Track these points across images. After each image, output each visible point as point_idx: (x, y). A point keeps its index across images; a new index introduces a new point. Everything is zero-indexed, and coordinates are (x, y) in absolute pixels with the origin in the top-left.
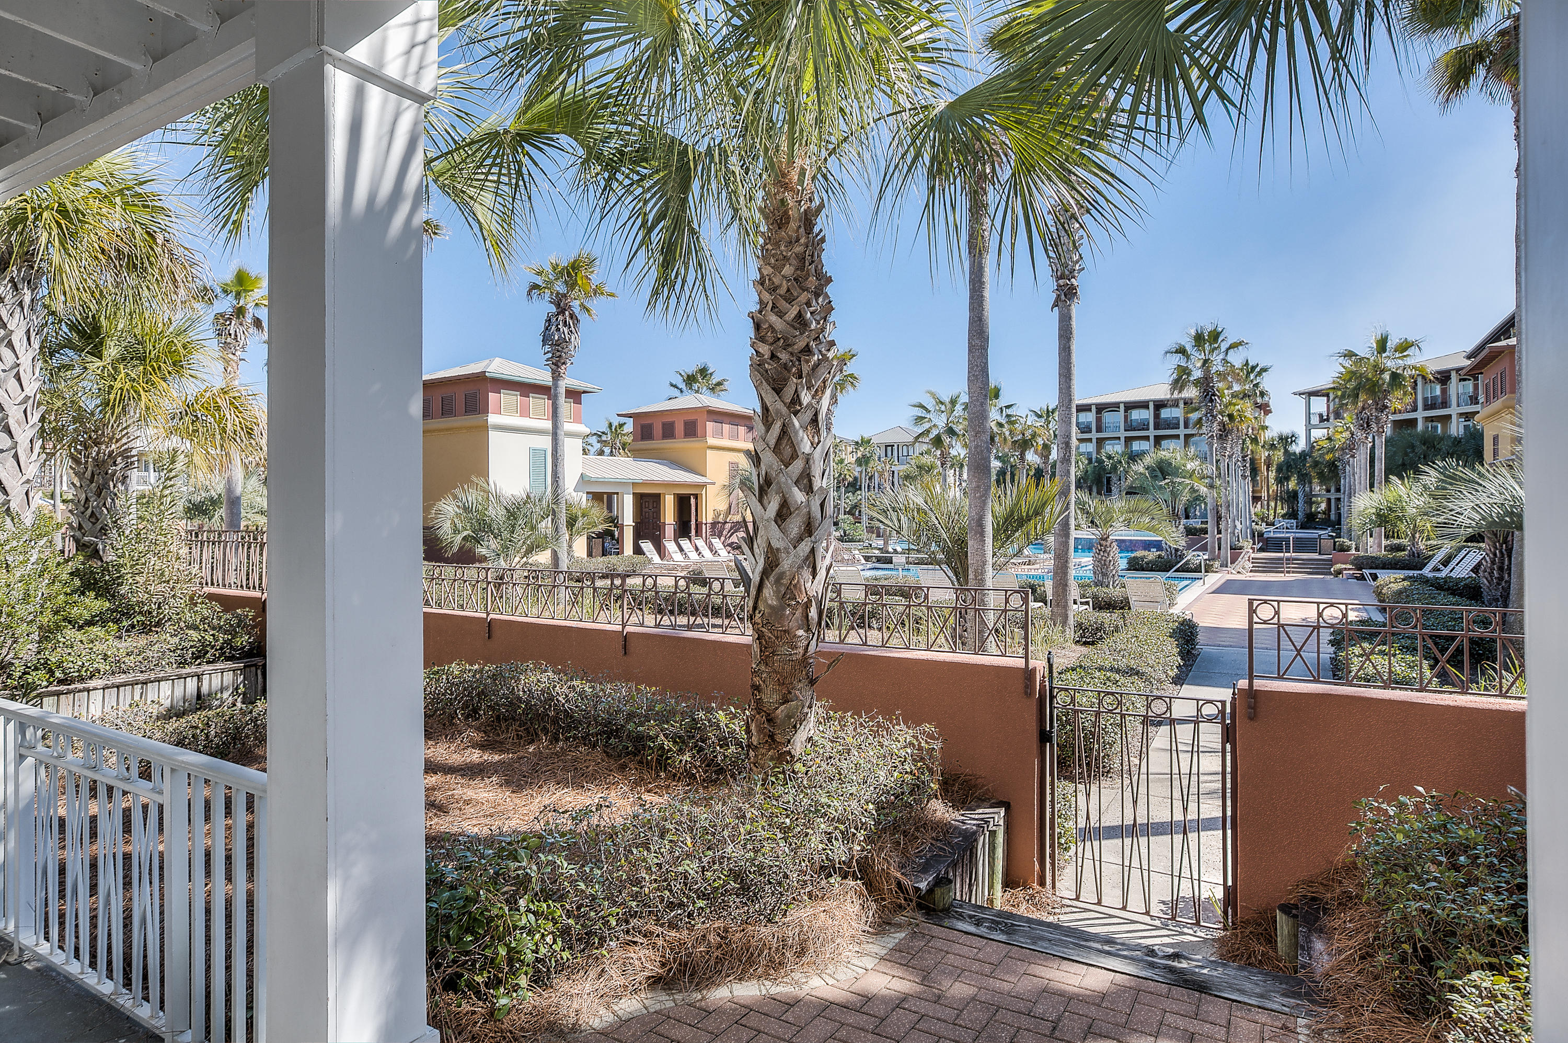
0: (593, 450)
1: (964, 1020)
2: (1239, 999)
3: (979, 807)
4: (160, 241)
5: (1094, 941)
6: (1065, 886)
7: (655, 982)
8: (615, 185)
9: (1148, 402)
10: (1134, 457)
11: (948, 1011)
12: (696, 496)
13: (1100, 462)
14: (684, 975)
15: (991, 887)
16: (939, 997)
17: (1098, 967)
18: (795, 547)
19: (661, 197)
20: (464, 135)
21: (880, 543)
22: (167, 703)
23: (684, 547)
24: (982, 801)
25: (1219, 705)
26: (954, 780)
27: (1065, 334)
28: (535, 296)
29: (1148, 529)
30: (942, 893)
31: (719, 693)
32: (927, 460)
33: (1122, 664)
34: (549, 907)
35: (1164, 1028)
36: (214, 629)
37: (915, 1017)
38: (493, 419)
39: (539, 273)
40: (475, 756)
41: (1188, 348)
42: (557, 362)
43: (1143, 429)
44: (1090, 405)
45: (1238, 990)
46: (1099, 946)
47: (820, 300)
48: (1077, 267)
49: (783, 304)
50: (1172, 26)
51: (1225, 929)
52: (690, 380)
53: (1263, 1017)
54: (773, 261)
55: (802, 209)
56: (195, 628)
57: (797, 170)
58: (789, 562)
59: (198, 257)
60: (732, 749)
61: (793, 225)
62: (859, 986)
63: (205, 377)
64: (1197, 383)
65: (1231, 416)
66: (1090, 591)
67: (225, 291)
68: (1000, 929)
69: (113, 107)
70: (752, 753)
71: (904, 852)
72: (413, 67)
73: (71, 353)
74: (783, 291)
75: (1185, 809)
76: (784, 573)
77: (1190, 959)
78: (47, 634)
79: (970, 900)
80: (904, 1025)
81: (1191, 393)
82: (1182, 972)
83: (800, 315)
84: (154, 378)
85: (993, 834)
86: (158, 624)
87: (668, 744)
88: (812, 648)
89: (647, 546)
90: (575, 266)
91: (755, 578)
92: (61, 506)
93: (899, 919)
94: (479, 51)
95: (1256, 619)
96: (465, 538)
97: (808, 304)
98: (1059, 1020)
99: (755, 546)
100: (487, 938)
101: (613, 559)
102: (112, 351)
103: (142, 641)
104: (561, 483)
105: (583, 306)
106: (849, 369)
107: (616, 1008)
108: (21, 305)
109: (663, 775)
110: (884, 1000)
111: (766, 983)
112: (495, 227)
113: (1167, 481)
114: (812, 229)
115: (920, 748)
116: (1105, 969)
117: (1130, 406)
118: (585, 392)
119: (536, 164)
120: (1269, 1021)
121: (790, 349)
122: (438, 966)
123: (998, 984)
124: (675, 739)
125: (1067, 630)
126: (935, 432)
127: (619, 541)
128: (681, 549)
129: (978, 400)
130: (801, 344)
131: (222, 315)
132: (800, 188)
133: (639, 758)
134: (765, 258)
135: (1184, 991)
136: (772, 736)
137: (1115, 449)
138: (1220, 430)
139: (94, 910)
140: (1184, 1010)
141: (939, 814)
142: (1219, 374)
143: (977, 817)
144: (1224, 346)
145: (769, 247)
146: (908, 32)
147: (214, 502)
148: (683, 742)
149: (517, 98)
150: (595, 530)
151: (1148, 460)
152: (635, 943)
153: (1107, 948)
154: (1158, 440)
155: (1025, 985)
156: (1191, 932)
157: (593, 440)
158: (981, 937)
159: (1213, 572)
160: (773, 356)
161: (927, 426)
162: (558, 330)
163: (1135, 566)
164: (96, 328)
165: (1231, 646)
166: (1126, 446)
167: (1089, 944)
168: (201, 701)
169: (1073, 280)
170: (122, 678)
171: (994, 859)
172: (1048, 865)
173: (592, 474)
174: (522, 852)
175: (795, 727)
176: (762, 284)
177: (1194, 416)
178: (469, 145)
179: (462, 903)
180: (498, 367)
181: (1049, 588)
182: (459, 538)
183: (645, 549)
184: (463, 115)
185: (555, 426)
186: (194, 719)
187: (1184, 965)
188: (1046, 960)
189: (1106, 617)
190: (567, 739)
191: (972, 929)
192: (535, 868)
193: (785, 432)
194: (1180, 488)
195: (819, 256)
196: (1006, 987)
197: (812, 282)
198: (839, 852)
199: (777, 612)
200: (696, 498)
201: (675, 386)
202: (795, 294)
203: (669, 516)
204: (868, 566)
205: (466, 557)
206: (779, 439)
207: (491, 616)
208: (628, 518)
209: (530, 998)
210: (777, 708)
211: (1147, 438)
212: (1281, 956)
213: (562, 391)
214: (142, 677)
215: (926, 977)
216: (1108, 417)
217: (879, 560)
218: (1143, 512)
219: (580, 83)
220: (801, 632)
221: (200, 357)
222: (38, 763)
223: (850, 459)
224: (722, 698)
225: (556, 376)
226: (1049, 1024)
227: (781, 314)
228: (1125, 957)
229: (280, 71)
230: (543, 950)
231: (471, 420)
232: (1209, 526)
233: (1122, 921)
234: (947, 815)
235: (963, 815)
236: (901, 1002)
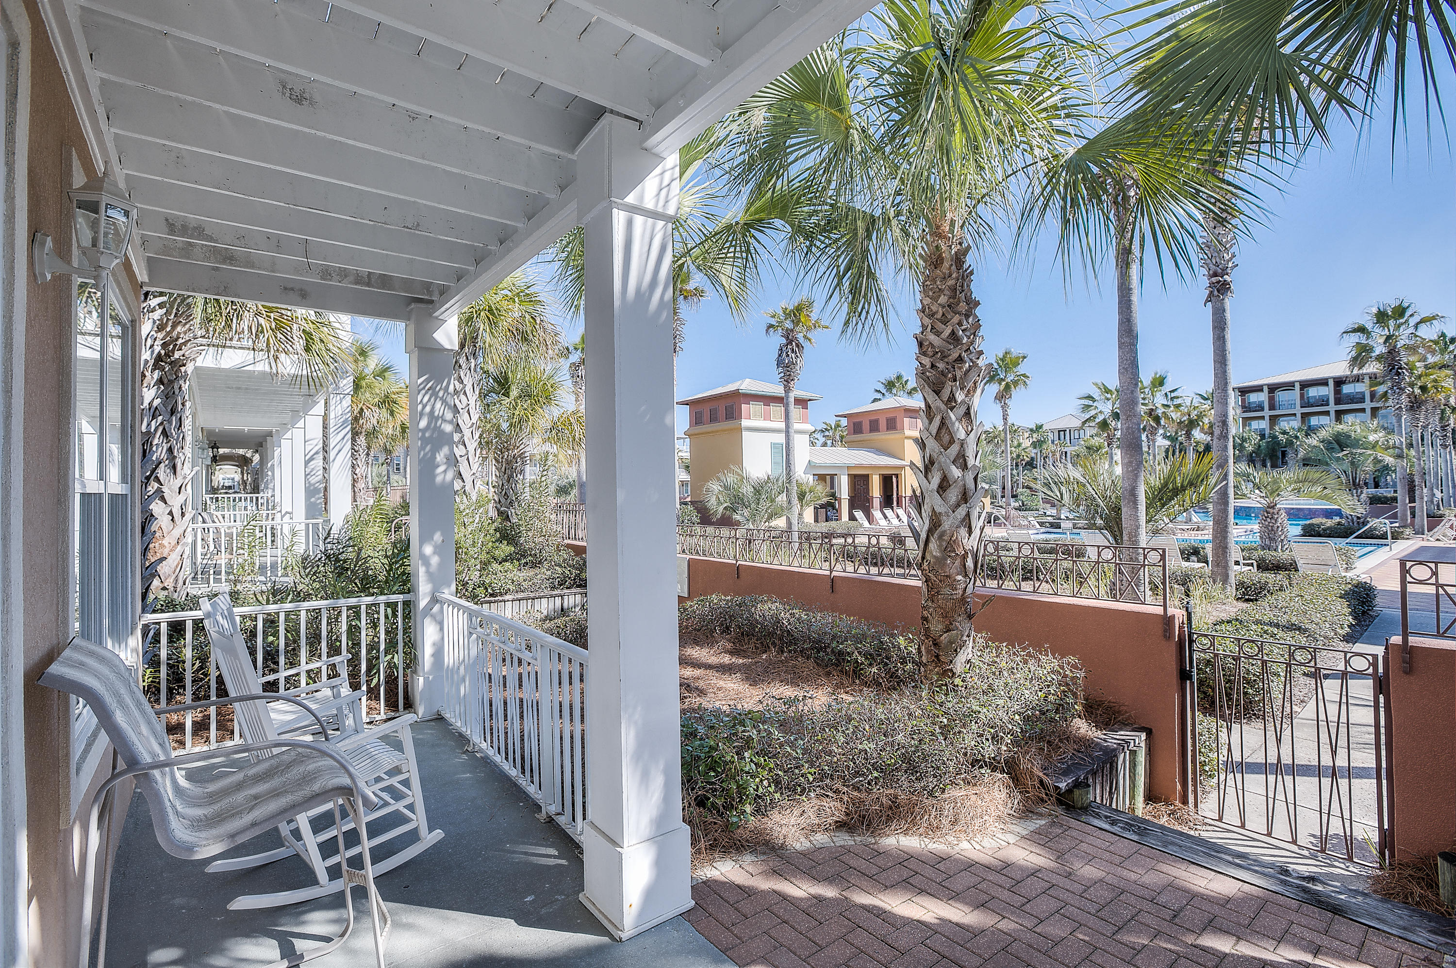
0: (819, 443)
1: (1090, 895)
2: (1377, 926)
3: (1121, 730)
4: (538, 322)
5: (1225, 854)
6: (1208, 807)
7: (841, 826)
8: (814, 249)
9: (1327, 379)
10: (1310, 431)
11: (1076, 885)
12: (897, 476)
13: (1274, 437)
14: (863, 824)
15: (1132, 797)
16: (1070, 874)
17: (1227, 875)
18: (954, 512)
19: (848, 255)
20: (711, 230)
21: (1053, 512)
22: (545, 613)
23: (888, 515)
24: (1125, 724)
25: (1370, 658)
26: (1099, 705)
27: (1220, 325)
28: (771, 333)
29: (1320, 498)
30: (1080, 794)
31: (900, 622)
32: (1096, 441)
33: (1283, 620)
34: (765, 760)
35: (1288, 936)
36: (570, 566)
37: (1048, 885)
38: (745, 423)
39: (773, 317)
40: (726, 659)
41: (1369, 326)
42: (787, 380)
43: (1322, 405)
44: (1262, 386)
45: (1378, 919)
46: (1230, 859)
47: (970, 320)
48: (1230, 265)
49: (940, 326)
50: (1288, 49)
51: (1381, 868)
52: (890, 385)
53: (1404, 947)
54: (931, 293)
55: (953, 252)
56: (560, 566)
57: (948, 222)
58: (949, 523)
59: (559, 329)
60: (910, 666)
61: (946, 264)
62: (1001, 855)
63: (563, 404)
64: (1379, 358)
65: (1424, 389)
66: (1256, 554)
67: (575, 349)
68: (1133, 831)
69: (509, 250)
70: (922, 669)
71: (1048, 757)
72: (661, 203)
73: (494, 395)
74: (939, 316)
75: (1334, 753)
76: (945, 531)
77: (1327, 884)
78: (485, 565)
79: (1111, 805)
80: (1036, 889)
81: (1373, 368)
82: (1316, 893)
83: (953, 333)
84: (536, 407)
85: (1133, 753)
86: (540, 563)
87: (860, 659)
88: (969, 590)
89: (859, 514)
90: (799, 309)
91: (923, 535)
92: (492, 490)
93: (1042, 810)
94: (718, 172)
95: (1409, 579)
96: (725, 508)
97: (960, 324)
98: (1181, 910)
99: (923, 511)
100: (723, 775)
101: (833, 524)
102: (514, 392)
103: (531, 573)
104: (792, 468)
105: (805, 337)
106: (1021, 369)
107: (812, 838)
108: (470, 369)
109: (857, 681)
110: (1021, 868)
111: (925, 840)
112: (734, 288)
113: (1345, 453)
114: (962, 266)
115: (1066, 676)
116: (1233, 877)
117: (1305, 385)
118: (810, 400)
119: (759, 242)
120: (1410, 951)
121: (946, 360)
122: (693, 789)
123: (1125, 873)
124: (868, 656)
125: (1229, 588)
126: (1101, 418)
127: (838, 511)
128: (886, 517)
129: (1128, 389)
130: (955, 355)
131: (574, 364)
132: (950, 235)
133: (840, 668)
134: (925, 289)
135: (1316, 909)
136: (937, 656)
137: (1290, 425)
138: (1410, 402)
139: (506, 728)
140: (1314, 925)
141: (1082, 731)
142: (1407, 348)
143: (1118, 737)
144: (1413, 322)
145: (928, 283)
146: (1041, 98)
147: (571, 486)
148: (873, 658)
149: (744, 199)
150: (820, 502)
151: (1323, 434)
152: (827, 796)
153: (1237, 861)
154: (1339, 414)
155: (1150, 879)
156: (1342, 866)
157: (818, 435)
158: (1114, 834)
159: (1403, 538)
160: (933, 366)
161: (1093, 413)
162: (788, 356)
163: (1310, 532)
164: (506, 379)
165: (1417, 610)
166: (1303, 422)
167: (1219, 855)
168: (563, 611)
169: (1226, 277)
170: (521, 595)
171: (1135, 775)
172: (1190, 788)
173: (817, 460)
174: (748, 722)
175: (956, 651)
176: (923, 312)
177: (1381, 389)
178: (713, 236)
179: (707, 750)
180: (747, 385)
181: (1209, 550)
182: (721, 509)
183: (857, 517)
184: (710, 217)
185: (788, 426)
186: (558, 621)
187: (1319, 888)
188: (1175, 861)
189: (1270, 577)
190: (790, 651)
191: (1106, 826)
192: (755, 732)
193: (943, 423)
194: (1362, 458)
195: (968, 286)
196: (1133, 876)
197: (963, 307)
198: (989, 750)
199: (941, 561)
200: (897, 477)
201: (879, 391)
202: (949, 317)
203: (876, 491)
204: (1042, 531)
205: (726, 521)
206: (940, 429)
207: (739, 562)
208: (844, 492)
209: (753, 821)
210: (941, 636)
211: (1327, 413)
212: (1444, 902)
213: (792, 400)
214: (532, 595)
215: (1060, 856)
216: (1281, 396)
217: (1052, 525)
218: (1314, 482)
219: (785, 182)
220: (959, 577)
221: (561, 392)
222: (478, 637)
223: (1027, 443)
224: (903, 628)
225: (787, 389)
226: (1170, 912)
227: (938, 334)
228: (1256, 872)
229: (588, 218)
230: (761, 790)
231: (730, 424)
232: (1399, 495)
233: (1266, 845)
234: (1090, 733)
235: (1105, 734)
236: (1035, 872)
